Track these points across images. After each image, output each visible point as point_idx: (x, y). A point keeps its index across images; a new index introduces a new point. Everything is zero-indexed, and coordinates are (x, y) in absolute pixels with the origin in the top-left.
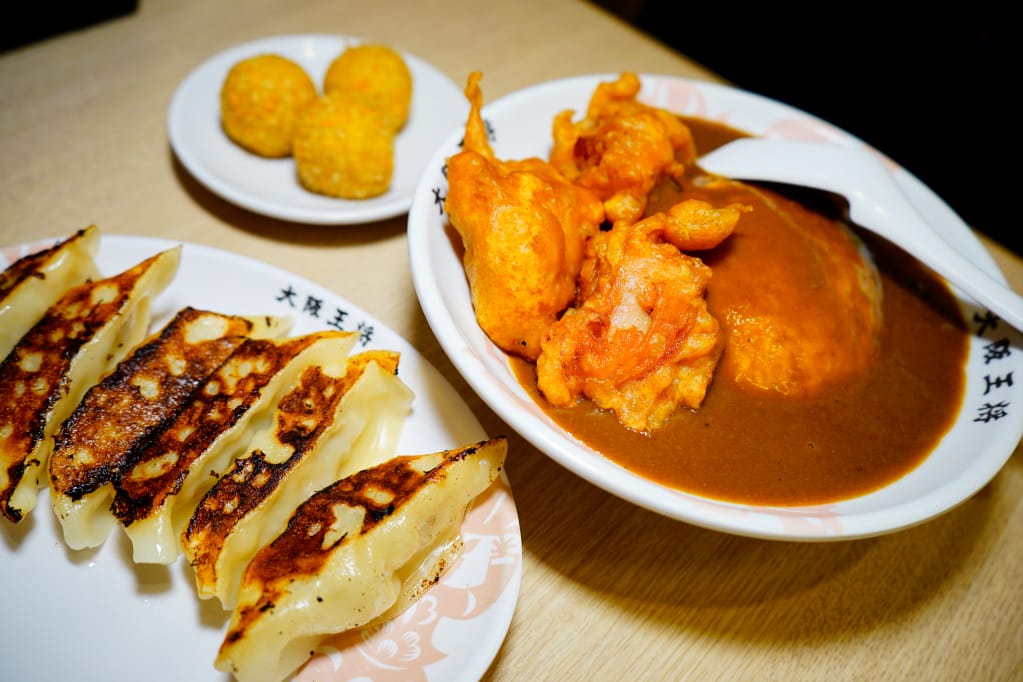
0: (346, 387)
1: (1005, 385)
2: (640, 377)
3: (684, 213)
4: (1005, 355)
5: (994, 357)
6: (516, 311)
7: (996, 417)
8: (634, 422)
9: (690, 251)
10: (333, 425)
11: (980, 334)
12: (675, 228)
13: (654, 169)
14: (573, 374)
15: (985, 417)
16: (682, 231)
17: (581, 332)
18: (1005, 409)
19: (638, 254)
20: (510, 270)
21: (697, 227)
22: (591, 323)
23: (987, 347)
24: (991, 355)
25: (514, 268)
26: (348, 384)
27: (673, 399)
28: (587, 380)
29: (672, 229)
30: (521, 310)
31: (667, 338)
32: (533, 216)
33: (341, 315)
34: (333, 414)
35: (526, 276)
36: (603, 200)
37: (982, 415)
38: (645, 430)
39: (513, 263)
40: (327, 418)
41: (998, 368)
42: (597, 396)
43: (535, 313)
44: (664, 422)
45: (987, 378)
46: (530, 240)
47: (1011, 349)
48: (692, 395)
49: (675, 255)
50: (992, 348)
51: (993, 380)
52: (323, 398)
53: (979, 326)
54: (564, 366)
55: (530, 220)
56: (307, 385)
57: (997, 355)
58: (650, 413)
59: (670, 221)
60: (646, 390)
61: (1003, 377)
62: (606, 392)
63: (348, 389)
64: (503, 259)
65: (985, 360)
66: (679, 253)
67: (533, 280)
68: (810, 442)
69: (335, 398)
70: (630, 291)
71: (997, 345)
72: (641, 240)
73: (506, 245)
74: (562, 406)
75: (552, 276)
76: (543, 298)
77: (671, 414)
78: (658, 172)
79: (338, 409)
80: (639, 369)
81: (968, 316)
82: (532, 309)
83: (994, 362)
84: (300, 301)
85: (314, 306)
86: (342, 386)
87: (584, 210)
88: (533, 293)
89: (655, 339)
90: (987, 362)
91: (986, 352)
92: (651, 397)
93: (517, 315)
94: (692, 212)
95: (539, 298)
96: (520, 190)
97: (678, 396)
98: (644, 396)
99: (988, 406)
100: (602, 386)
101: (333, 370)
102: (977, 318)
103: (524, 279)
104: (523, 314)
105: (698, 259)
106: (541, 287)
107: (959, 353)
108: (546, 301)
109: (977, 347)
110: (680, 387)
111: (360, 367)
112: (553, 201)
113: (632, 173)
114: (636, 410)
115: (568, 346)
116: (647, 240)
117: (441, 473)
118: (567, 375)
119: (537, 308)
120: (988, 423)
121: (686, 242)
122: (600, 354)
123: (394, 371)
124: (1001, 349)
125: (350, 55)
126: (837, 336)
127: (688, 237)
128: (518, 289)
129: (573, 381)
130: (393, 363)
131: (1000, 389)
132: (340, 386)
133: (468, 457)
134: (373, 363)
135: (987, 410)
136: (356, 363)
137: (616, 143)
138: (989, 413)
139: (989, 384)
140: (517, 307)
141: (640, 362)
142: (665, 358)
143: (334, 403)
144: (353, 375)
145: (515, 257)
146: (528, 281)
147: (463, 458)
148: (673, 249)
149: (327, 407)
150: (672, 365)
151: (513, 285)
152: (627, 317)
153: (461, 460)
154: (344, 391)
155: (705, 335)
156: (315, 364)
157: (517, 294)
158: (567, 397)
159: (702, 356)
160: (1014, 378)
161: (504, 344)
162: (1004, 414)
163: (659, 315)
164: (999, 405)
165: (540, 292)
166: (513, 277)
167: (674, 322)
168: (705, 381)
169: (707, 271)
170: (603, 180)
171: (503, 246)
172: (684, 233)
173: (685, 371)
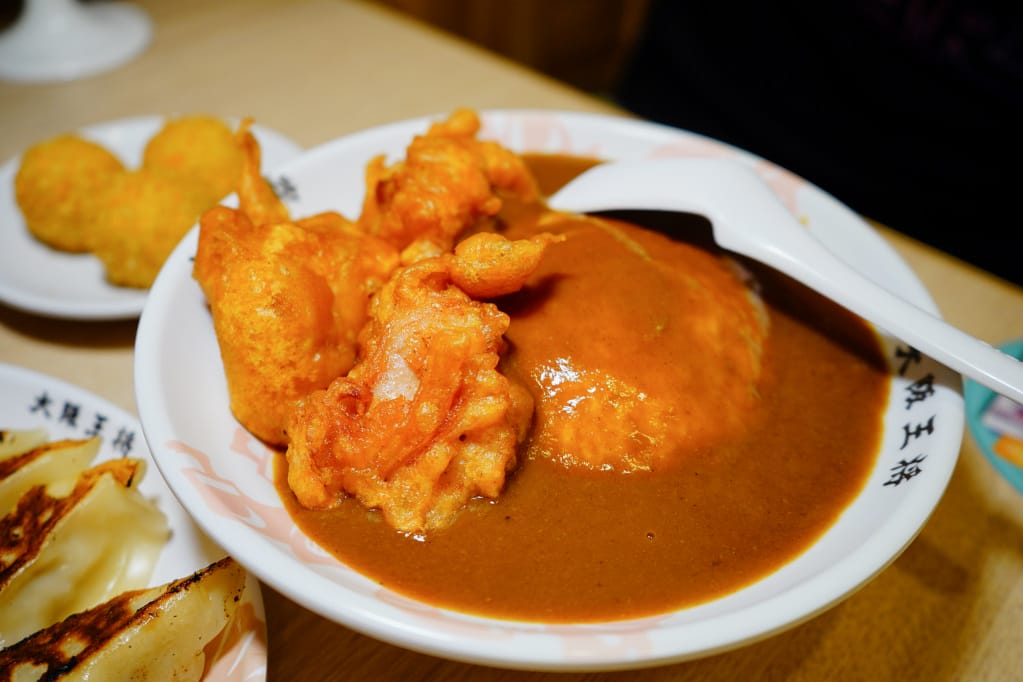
0: (66, 508)
1: (924, 433)
2: (409, 461)
3: (467, 251)
4: (928, 394)
5: (917, 399)
6: (266, 392)
7: (908, 477)
8: (406, 522)
9: (480, 296)
10: (39, 556)
11: (902, 372)
12: (458, 269)
13: (461, 206)
14: (326, 465)
15: (897, 478)
16: (467, 273)
17: (329, 408)
18: (920, 466)
19: (410, 305)
20: (248, 341)
21: (486, 266)
22: (342, 397)
23: (909, 389)
24: (913, 397)
25: (253, 337)
26: (70, 503)
27: (461, 486)
28: (344, 471)
29: (456, 271)
30: (271, 390)
31: (439, 407)
32: (276, 271)
33: (100, 421)
34: (40, 543)
35: (269, 346)
36: (401, 249)
37: (894, 476)
38: (419, 532)
39: (252, 332)
40: (32, 549)
41: (919, 414)
42: (360, 491)
43: (291, 392)
44: (450, 517)
45: (907, 428)
46: (269, 300)
47: (936, 387)
48: (483, 479)
49: (460, 302)
50: (915, 389)
51: (913, 429)
52: (36, 524)
53: (900, 362)
54: (313, 455)
55: (270, 276)
56: (23, 508)
57: (920, 396)
58: (428, 508)
59: (453, 261)
60: (419, 478)
61: (924, 424)
62: (370, 485)
63: (68, 510)
64: (239, 328)
65: (907, 404)
66: (466, 300)
67: (280, 349)
68: (651, 531)
69: (51, 523)
70: (399, 352)
71: (920, 383)
72: (412, 288)
73: (239, 308)
74: (319, 508)
75: (307, 344)
76: (298, 371)
77: (458, 507)
78: (466, 210)
79: (49, 536)
80: (406, 450)
81: (889, 352)
82: (285, 387)
83: (916, 405)
84: (56, 409)
85: (71, 413)
86: (62, 507)
87: (367, 262)
88: (283, 367)
89: (425, 409)
90: (908, 408)
91: (908, 394)
92: (427, 486)
93: (268, 396)
94: (479, 248)
95: (293, 373)
96: (267, 242)
97: (467, 483)
98: (418, 486)
99: (904, 463)
100: (362, 477)
101: (58, 490)
102: (900, 353)
103: (268, 350)
104: (274, 395)
105: (491, 305)
106: (291, 358)
107: (876, 398)
108: (303, 376)
109: (898, 389)
110: (467, 471)
111: (90, 482)
112: (320, 254)
113: (424, 212)
114: (406, 505)
115: (317, 430)
116: (420, 287)
117: (153, 609)
118: (318, 467)
119: (291, 385)
120: (899, 486)
121: (475, 285)
122: (355, 435)
123: (126, 482)
124: (924, 388)
125: (168, 131)
126: (695, 388)
127: (476, 278)
128: (262, 364)
129: (327, 474)
130: (128, 473)
131: (920, 438)
132: (60, 507)
133: (193, 585)
134: (108, 476)
135: (900, 470)
136: (87, 477)
137: (410, 181)
138: (902, 473)
139: (908, 434)
140: (265, 387)
141: (406, 442)
142: (437, 433)
143: (47, 529)
144: (79, 493)
145: (252, 323)
146: (273, 351)
147: (186, 589)
148: (459, 295)
149: (37, 534)
150: (450, 442)
151: (255, 359)
152: (395, 385)
153: (183, 590)
154: (63, 511)
155: (491, 398)
156: (39, 482)
157: (262, 369)
158: (321, 497)
159: (489, 426)
160: (935, 424)
161: (265, 436)
162: (918, 471)
163: (427, 377)
164: (915, 461)
165: (292, 364)
166: (253, 349)
167: (446, 385)
168: (499, 460)
169: (504, 319)
170: (397, 226)
171: (237, 310)
172: (469, 275)
173: (471, 450)
